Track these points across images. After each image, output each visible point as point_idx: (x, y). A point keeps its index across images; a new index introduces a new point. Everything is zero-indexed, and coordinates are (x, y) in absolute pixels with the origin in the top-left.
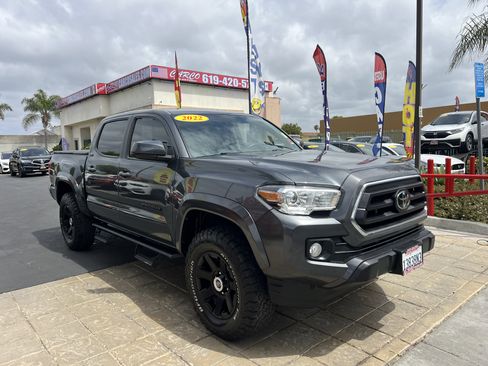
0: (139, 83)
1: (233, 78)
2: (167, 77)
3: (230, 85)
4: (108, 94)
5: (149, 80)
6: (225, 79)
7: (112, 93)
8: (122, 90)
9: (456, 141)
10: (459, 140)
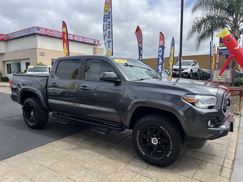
0: (28, 36)
1: (80, 37)
2: (45, 34)
3: (78, 40)
4: (7, 41)
5: (35, 34)
6: (76, 37)
7: (9, 40)
8: (16, 38)
9: (186, 73)
10: (188, 73)
